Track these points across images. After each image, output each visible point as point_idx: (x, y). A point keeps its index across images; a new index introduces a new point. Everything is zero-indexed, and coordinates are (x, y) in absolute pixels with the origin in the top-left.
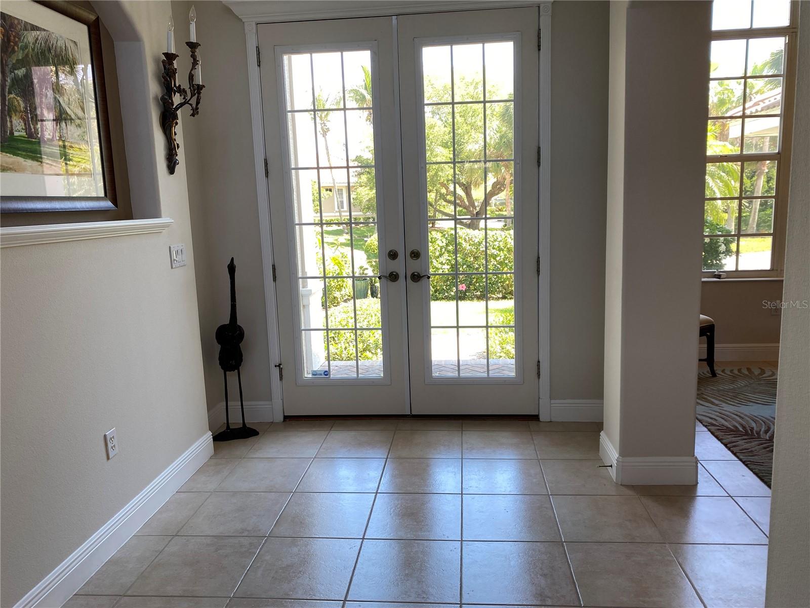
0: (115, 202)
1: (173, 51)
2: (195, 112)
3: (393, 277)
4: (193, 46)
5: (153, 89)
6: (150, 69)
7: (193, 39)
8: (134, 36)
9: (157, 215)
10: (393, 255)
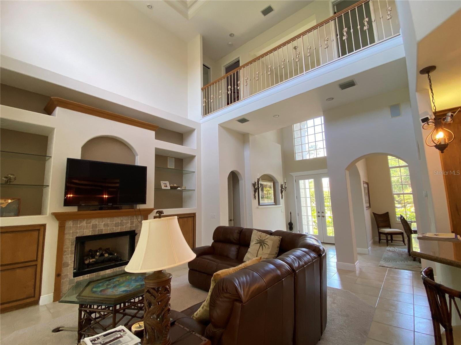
0: (275, 203)
1: (283, 184)
2: (285, 191)
3: (319, 216)
4: (285, 183)
5: (280, 188)
6: (280, 186)
7: (285, 182)
8: (278, 182)
9: (280, 205)
10: (319, 212)
